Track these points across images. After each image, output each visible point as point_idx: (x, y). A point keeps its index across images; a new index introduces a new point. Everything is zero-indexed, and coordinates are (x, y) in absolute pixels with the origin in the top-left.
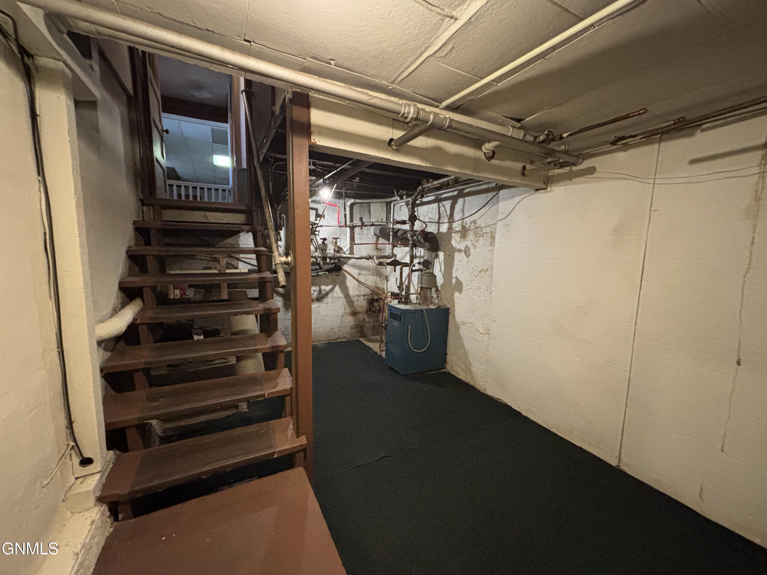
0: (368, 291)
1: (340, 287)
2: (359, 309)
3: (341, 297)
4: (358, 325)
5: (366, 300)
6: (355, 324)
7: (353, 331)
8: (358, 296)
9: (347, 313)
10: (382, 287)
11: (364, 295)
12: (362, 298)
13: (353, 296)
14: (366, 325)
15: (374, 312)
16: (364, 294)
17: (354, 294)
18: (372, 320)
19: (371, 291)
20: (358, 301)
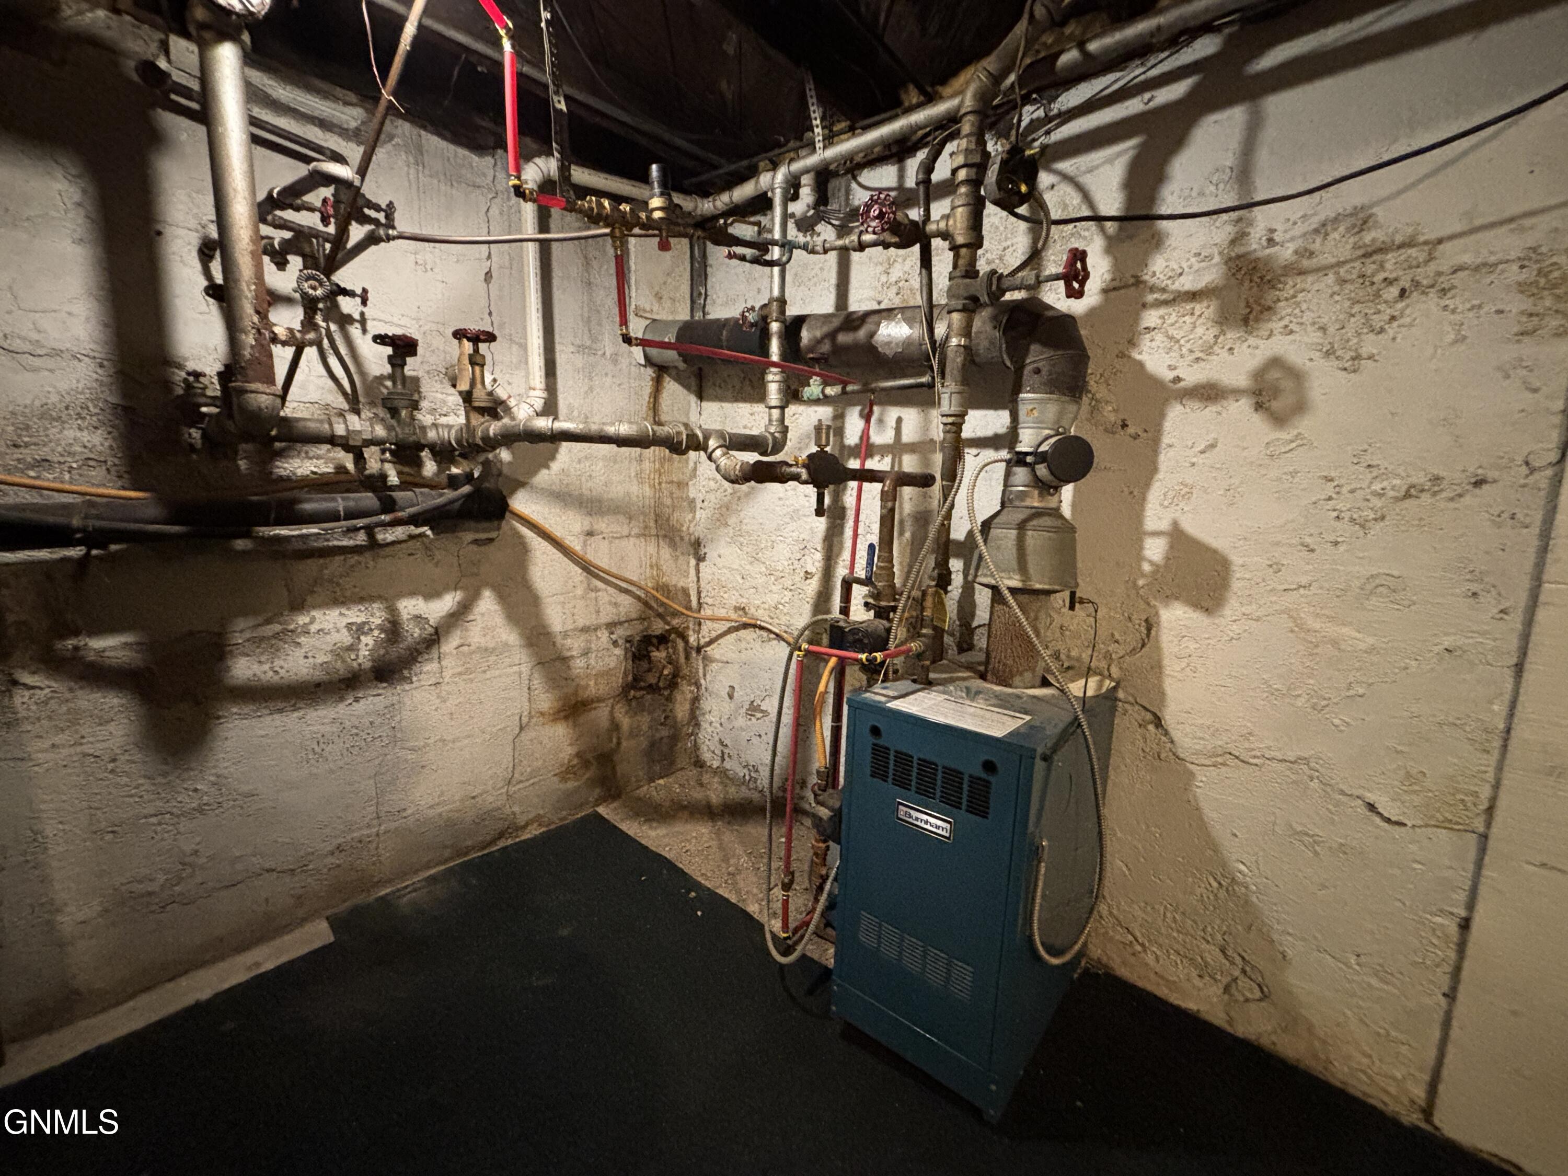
0: (627, 606)
1: (502, 598)
2: (593, 689)
3: (506, 644)
4: (589, 756)
5: (620, 642)
6: (578, 755)
7: (571, 785)
8: (585, 630)
9: (542, 714)
10: (681, 584)
11: (611, 626)
12: (604, 635)
13: (566, 635)
14: (624, 744)
15: (653, 689)
16: (608, 619)
17: (570, 626)
18: (645, 720)
19: (640, 606)
20: (586, 653)
